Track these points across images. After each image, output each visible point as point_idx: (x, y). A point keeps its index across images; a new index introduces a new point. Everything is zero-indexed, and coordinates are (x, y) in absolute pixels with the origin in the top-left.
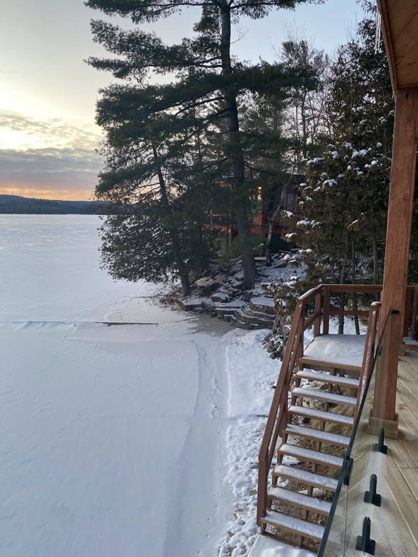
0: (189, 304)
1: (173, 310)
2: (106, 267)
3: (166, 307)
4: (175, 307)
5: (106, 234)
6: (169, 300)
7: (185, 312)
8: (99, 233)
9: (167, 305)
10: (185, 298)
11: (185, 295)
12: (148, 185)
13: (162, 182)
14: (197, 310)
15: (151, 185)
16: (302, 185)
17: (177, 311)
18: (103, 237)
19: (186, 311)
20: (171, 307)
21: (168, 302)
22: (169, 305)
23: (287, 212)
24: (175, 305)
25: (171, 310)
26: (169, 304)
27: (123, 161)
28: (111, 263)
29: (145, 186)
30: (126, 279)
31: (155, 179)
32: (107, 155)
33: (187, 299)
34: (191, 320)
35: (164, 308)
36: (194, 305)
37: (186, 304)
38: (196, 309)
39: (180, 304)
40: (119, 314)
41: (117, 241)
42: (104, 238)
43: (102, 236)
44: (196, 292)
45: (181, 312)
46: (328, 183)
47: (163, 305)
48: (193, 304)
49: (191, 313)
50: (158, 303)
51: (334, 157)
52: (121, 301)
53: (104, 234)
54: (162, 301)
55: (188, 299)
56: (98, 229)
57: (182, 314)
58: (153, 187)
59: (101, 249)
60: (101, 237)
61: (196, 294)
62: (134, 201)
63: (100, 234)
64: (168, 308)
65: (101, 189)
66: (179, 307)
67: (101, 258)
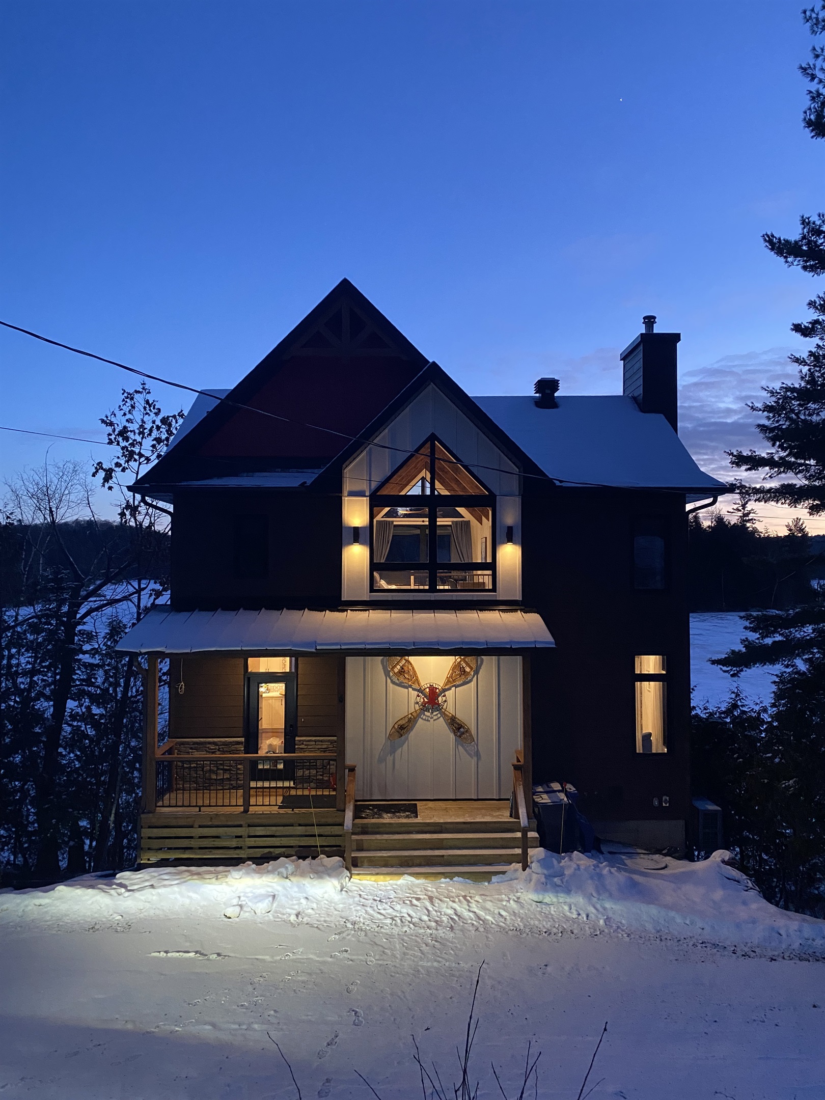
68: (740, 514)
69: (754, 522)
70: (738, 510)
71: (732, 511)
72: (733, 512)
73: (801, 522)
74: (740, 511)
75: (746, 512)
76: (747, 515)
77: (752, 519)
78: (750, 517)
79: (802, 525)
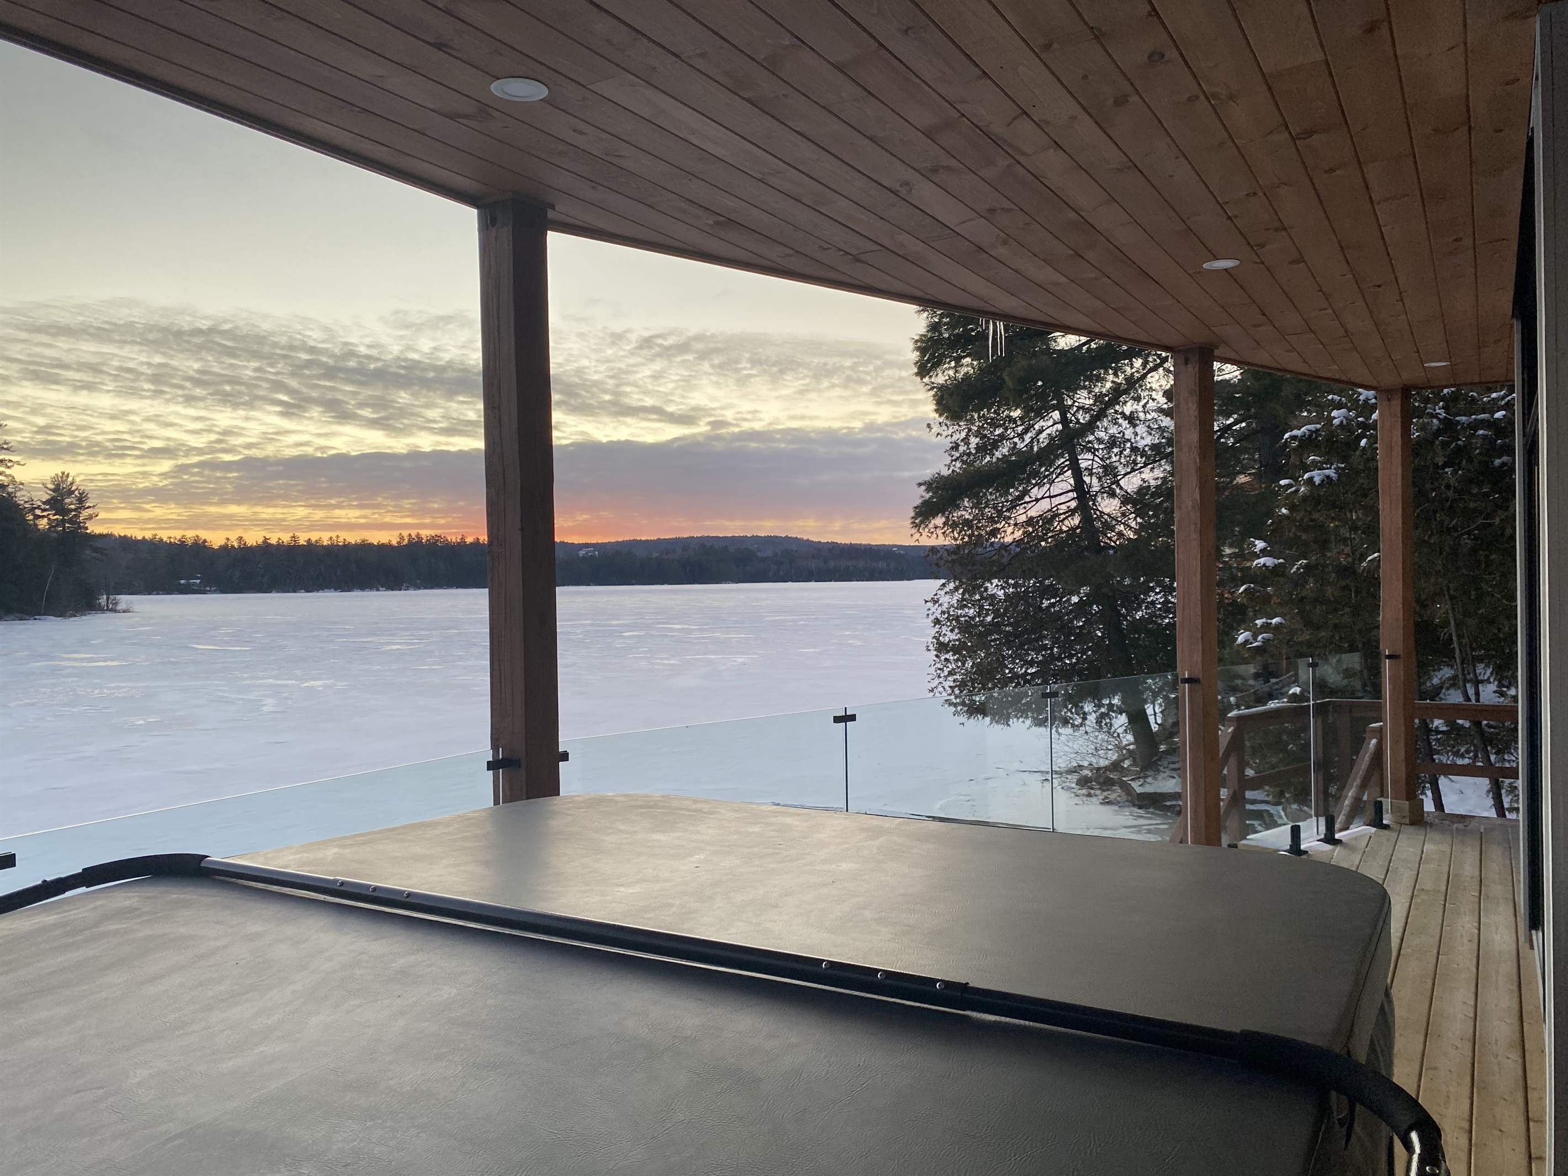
0: (1149, 789)
1: (1107, 802)
2: (942, 689)
3: (1089, 795)
4: (1113, 796)
5: (943, 612)
6: (1101, 780)
7: (1135, 810)
8: (929, 609)
9: (1092, 792)
10: (1142, 775)
11: (1144, 769)
12: (1043, 498)
13: (1080, 489)
14: (1171, 806)
15: (1050, 497)
16: (1283, 482)
17: (1116, 808)
18: (937, 619)
19: (1140, 807)
20: (1101, 797)
21: (1099, 783)
22: (1098, 792)
23: (1257, 542)
24: (1114, 791)
25: (1101, 803)
26: (1100, 789)
27: (988, 446)
28: (954, 681)
29: (1037, 500)
30: (988, 719)
31: (1066, 482)
32: (952, 436)
33: (1146, 777)
34: (1145, 827)
35: (1085, 799)
36: (1161, 794)
37: (1139, 790)
38: (1168, 803)
39: (1126, 788)
40: (970, 803)
41: (966, 627)
42: (937, 622)
43: (934, 616)
44: (1173, 763)
45: (1125, 810)
46: (1311, 479)
47: (1084, 791)
48: (1158, 791)
49: (1152, 813)
50: (1074, 785)
51: (1336, 422)
52: (983, 776)
53: (936, 612)
54: (1084, 782)
55: (1149, 780)
56: (926, 602)
57: (1128, 813)
58: (1056, 501)
59: (931, 647)
60: (932, 618)
61: (1172, 766)
62: (1010, 535)
63: (930, 612)
64: (1094, 799)
65: (924, 513)
66: (1125, 798)
67: (933, 668)
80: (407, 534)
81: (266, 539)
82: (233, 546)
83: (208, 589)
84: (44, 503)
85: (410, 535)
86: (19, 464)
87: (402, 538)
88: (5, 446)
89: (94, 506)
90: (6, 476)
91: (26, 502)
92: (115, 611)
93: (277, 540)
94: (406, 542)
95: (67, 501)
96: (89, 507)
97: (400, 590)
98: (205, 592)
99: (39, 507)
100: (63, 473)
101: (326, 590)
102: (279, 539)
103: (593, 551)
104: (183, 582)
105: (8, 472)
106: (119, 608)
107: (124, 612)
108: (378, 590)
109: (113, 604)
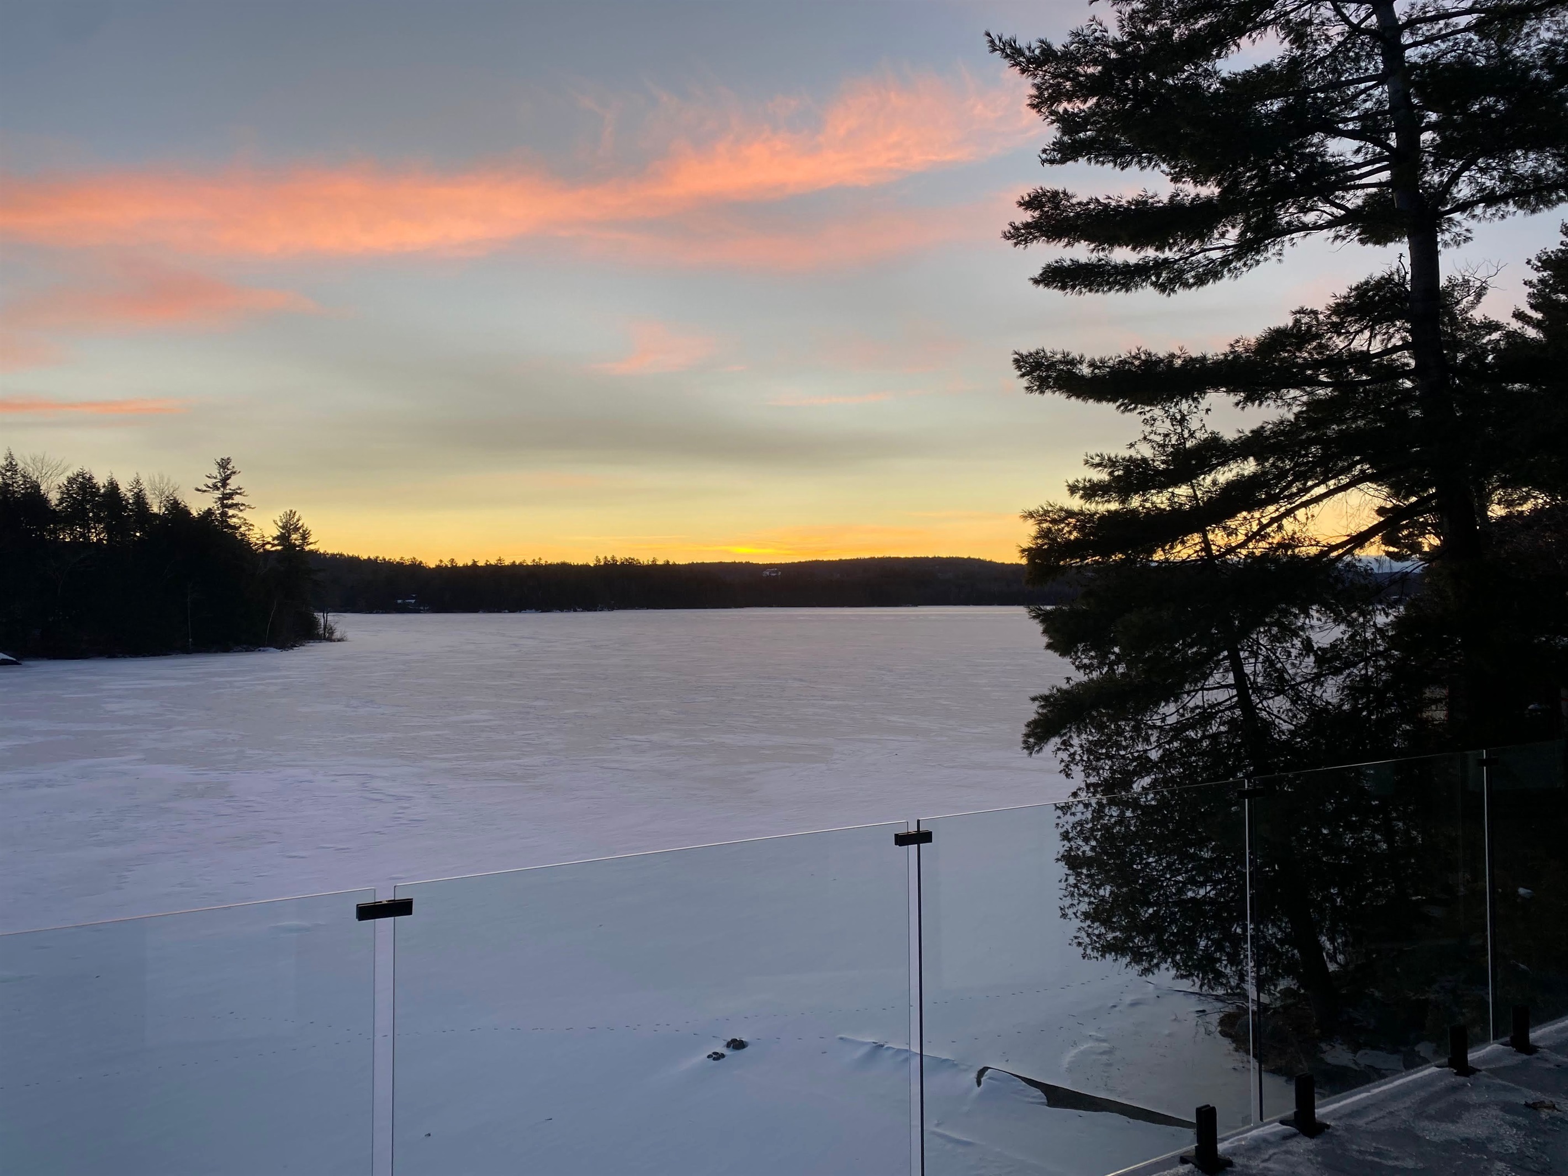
68: (218, 494)
69: (241, 508)
70: (215, 487)
71: (205, 488)
72: (205, 491)
73: (296, 517)
74: (218, 489)
75: (228, 491)
76: (230, 496)
77: (236, 505)
78: (237, 499)
79: (298, 520)
80: (603, 557)
81: (475, 562)
82: (446, 566)
83: (422, 608)
84: (274, 539)
85: (606, 558)
86: (250, 508)
87: (598, 560)
88: (239, 491)
89: (315, 542)
90: (239, 518)
91: (258, 539)
92: (330, 640)
93: (485, 562)
94: (602, 563)
95: (294, 536)
96: (311, 543)
97: (596, 611)
98: (418, 611)
99: (269, 543)
100: (291, 511)
101: (528, 611)
102: (487, 561)
103: (777, 572)
104: (399, 601)
105: (240, 514)
106: (334, 637)
107: (339, 640)
108: (575, 611)
109: (329, 633)
